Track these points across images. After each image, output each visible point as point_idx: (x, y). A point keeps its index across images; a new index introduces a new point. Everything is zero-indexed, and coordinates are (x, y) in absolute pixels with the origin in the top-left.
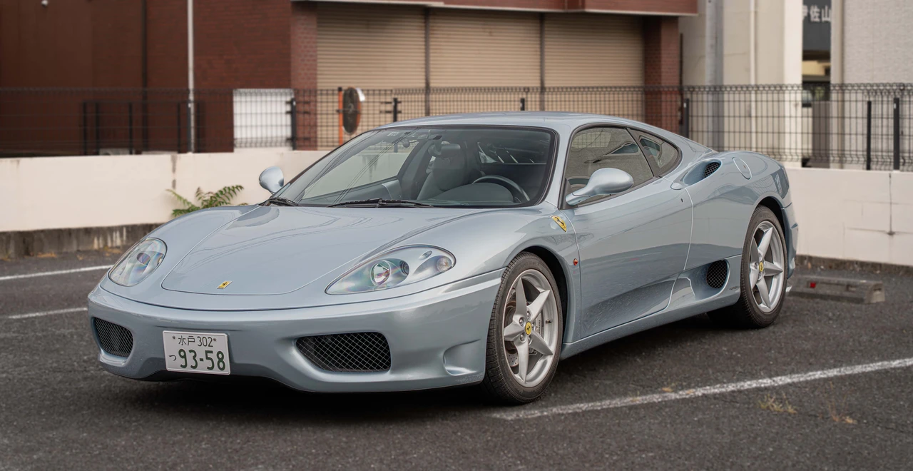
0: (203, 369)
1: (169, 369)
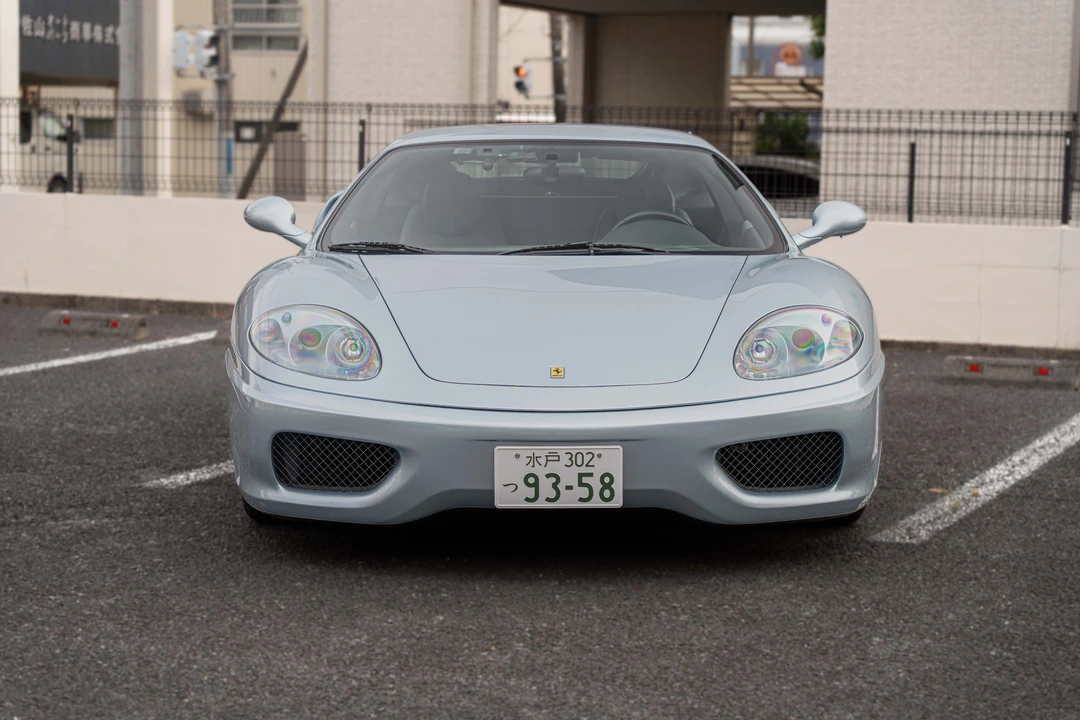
0: (570, 501)
1: (499, 504)
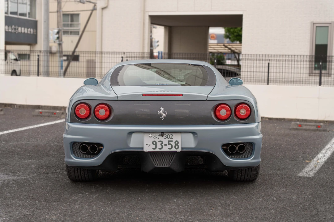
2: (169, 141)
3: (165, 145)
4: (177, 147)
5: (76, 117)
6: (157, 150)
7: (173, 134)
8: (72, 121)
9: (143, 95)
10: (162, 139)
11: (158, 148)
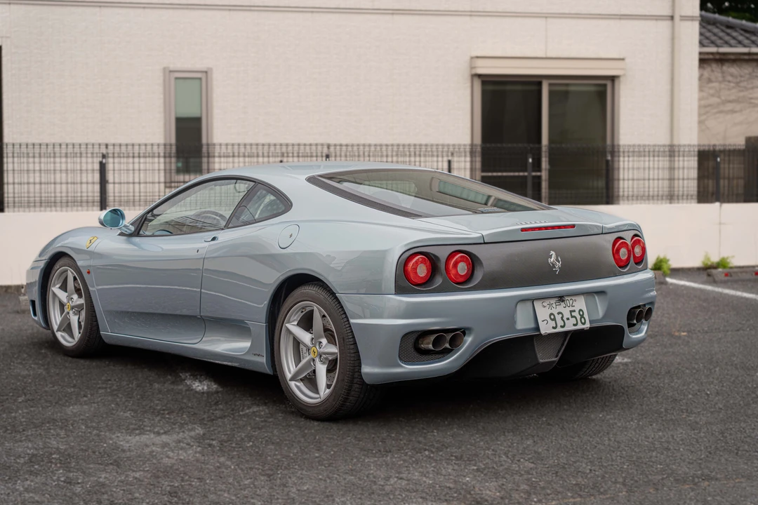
2: (571, 312)
3: (568, 319)
4: (583, 321)
5: (407, 281)
6: (559, 330)
7: (574, 298)
8: (400, 290)
9: (523, 230)
10: (561, 308)
11: (559, 326)
